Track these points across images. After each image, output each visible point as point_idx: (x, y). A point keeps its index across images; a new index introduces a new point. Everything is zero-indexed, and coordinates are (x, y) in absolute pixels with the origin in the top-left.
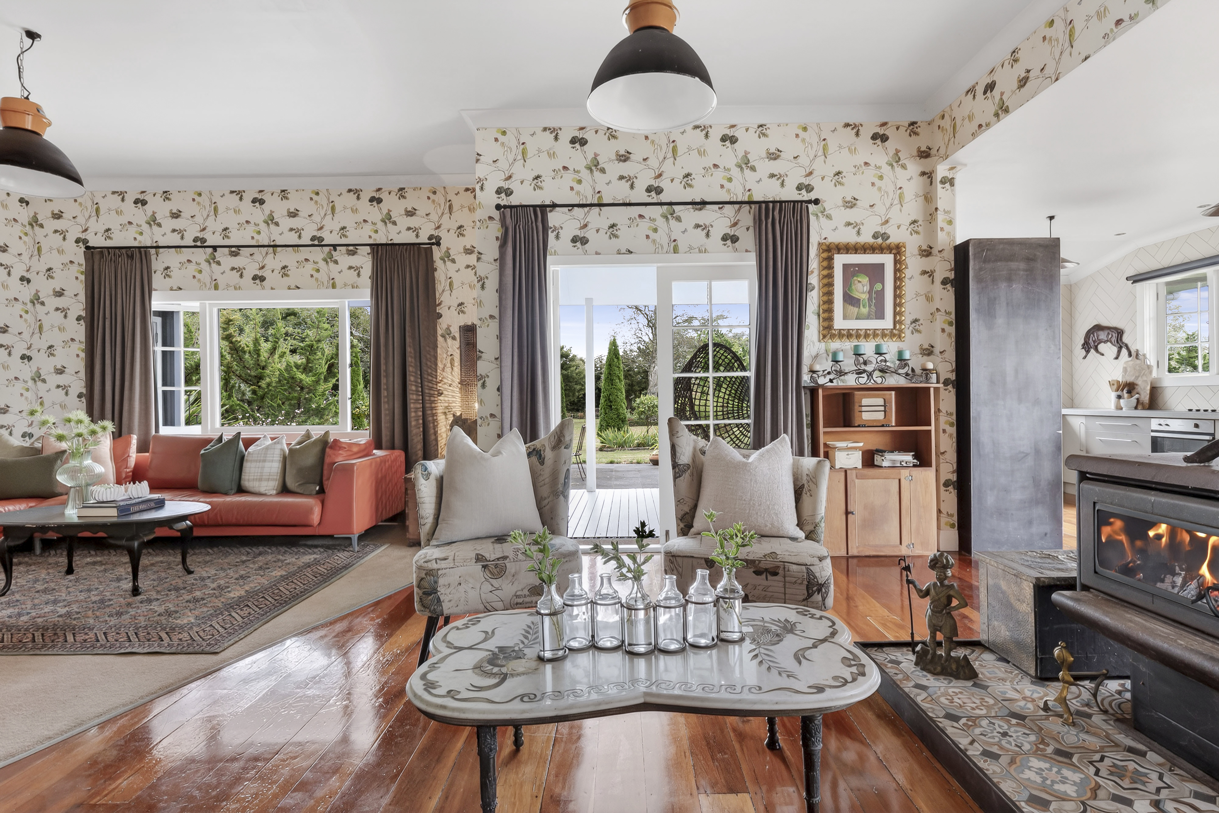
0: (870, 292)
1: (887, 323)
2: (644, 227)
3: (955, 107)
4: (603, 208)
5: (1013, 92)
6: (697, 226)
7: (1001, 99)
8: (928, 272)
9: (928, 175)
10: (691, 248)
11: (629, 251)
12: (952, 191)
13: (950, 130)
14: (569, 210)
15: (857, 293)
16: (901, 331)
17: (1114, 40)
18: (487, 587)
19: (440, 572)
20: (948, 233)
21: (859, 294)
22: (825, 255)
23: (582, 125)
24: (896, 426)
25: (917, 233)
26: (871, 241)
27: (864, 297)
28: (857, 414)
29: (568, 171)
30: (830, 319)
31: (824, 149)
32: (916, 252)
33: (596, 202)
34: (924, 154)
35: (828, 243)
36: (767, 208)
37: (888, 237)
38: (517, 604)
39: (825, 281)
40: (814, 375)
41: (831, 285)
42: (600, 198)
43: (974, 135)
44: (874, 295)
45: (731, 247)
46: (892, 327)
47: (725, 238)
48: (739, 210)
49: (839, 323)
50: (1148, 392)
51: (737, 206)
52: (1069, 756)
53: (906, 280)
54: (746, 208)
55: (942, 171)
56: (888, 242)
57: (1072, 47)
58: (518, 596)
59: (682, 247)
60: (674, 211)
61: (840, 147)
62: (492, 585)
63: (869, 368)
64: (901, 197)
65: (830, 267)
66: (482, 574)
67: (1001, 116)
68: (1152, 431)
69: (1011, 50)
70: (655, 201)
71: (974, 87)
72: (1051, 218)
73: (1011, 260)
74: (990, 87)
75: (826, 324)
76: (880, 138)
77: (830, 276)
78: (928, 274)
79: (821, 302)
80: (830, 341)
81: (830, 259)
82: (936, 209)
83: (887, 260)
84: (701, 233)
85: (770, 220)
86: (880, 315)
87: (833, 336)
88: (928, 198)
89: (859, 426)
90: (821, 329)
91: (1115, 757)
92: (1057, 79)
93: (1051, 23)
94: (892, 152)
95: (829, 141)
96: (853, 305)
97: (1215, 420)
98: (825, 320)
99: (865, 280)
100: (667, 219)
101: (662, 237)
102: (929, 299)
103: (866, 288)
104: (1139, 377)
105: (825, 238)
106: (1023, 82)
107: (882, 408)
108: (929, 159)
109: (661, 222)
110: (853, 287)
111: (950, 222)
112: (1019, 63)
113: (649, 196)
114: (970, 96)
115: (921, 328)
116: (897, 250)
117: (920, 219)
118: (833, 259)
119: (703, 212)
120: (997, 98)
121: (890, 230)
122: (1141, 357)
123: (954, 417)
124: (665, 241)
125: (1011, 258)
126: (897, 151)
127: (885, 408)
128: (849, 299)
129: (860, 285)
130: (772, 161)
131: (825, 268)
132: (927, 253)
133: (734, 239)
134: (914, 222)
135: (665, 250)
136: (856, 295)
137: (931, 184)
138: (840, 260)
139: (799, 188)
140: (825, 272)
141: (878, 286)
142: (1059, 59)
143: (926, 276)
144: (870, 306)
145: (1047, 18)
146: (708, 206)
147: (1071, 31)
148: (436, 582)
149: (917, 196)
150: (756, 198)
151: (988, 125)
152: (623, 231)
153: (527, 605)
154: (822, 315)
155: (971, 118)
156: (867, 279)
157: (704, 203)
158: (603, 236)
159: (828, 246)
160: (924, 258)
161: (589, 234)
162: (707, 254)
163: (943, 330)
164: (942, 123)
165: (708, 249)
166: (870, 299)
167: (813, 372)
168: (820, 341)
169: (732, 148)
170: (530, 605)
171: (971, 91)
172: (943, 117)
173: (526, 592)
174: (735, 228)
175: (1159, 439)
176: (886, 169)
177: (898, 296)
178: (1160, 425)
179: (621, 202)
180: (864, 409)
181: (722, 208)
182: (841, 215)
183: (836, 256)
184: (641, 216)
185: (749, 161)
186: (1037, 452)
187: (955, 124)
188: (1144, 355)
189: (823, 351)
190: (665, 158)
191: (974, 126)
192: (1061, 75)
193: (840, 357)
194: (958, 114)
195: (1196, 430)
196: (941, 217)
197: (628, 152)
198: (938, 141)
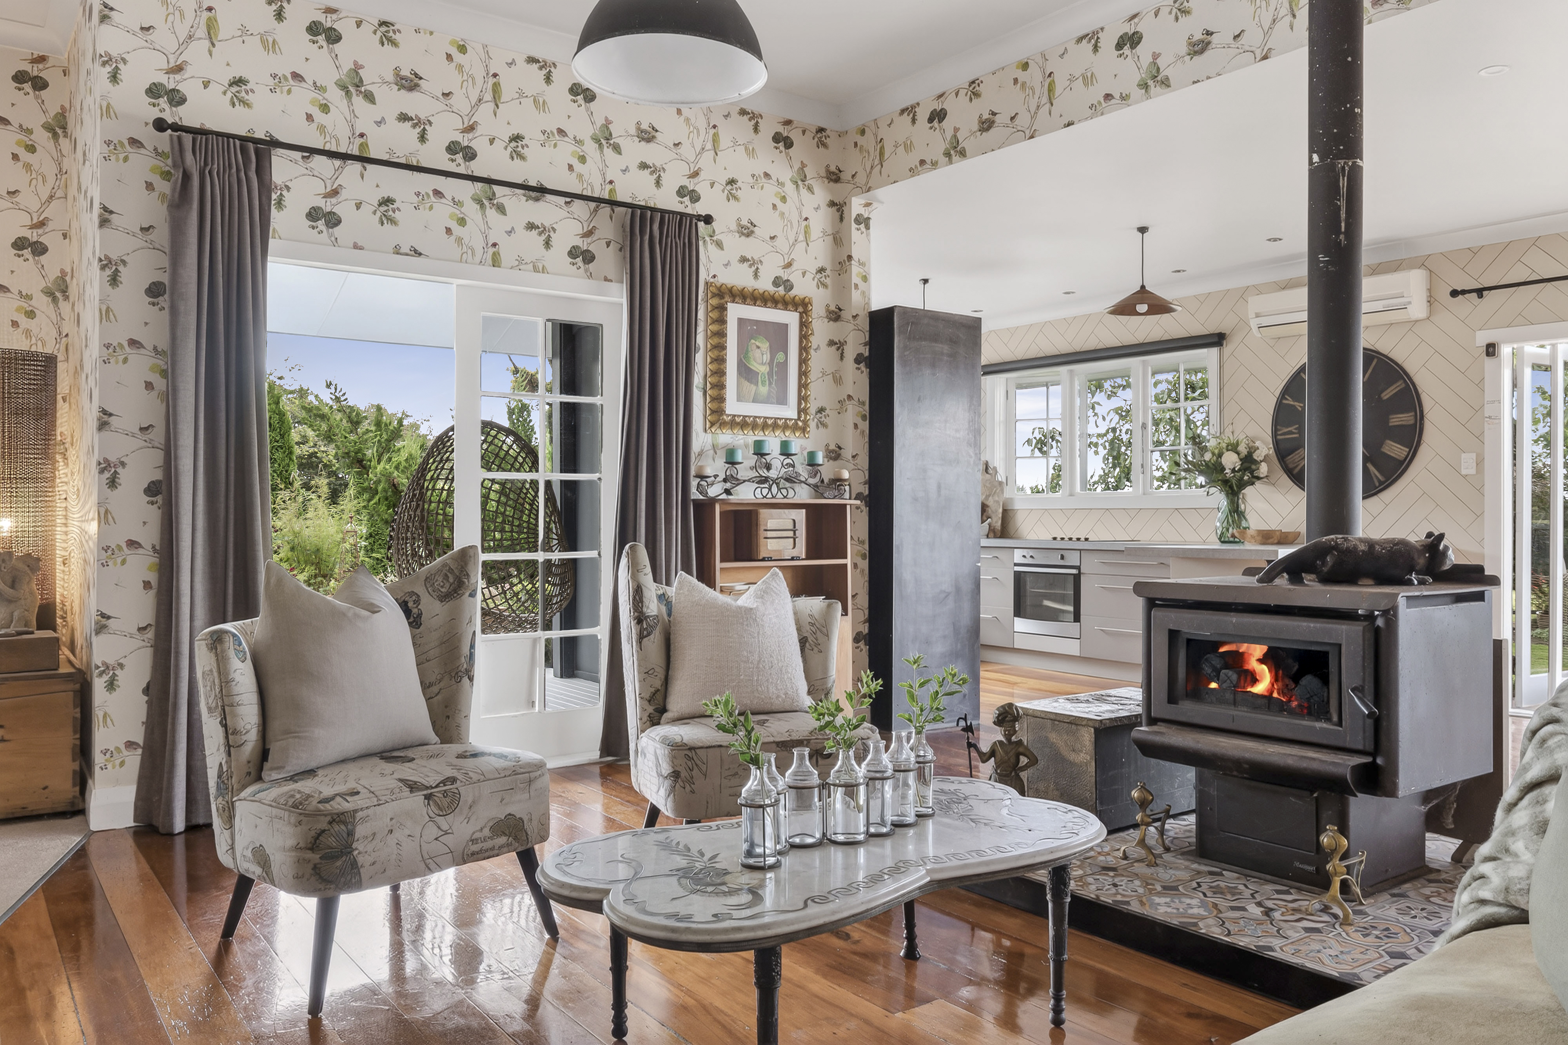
0: (771, 363)
1: (790, 412)
2: (443, 212)
3: (883, 125)
4: (370, 167)
5: (973, 133)
6: (531, 226)
7: (955, 136)
8: (836, 344)
9: (838, 207)
10: (520, 261)
11: (415, 251)
12: (868, 235)
13: (874, 154)
14: (303, 157)
15: (755, 364)
16: (805, 422)
17: (1102, 114)
18: (432, 831)
19: (360, 814)
20: (863, 293)
21: (758, 366)
22: (714, 302)
23: (334, 5)
24: (807, 558)
25: (825, 286)
26: (771, 289)
27: (763, 369)
28: (762, 541)
29: (303, 84)
30: (720, 399)
31: (714, 141)
32: (823, 313)
33: (356, 152)
34: (834, 177)
35: (718, 285)
36: (643, 217)
37: (792, 288)
38: (473, 854)
39: (715, 341)
40: (703, 483)
41: (722, 347)
42: (363, 146)
43: (913, 172)
44: (775, 369)
45: (582, 270)
46: (796, 417)
47: (573, 253)
48: (596, 210)
49: (733, 407)
50: (1000, 515)
51: (593, 205)
52: (1176, 888)
53: (812, 352)
54: (606, 210)
55: (856, 206)
56: (793, 293)
57: (1052, 105)
58: (474, 841)
59: (507, 256)
60: (494, 194)
61: (735, 143)
62: (439, 828)
63: (773, 474)
64: (807, 232)
65: (722, 321)
66: (425, 809)
67: (955, 158)
68: (1016, 565)
69: (972, 78)
70: (461, 170)
71: (913, 107)
72: (926, 281)
73: (936, 341)
74: (938, 116)
75: (714, 406)
76: (783, 141)
77: (722, 334)
78: (838, 345)
79: (709, 373)
80: (719, 431)
81: (722, 309)
82: (850, 257)
83: (791, 318)
84: (535, 239)
85: (647, 237)
86: (782, 400)
87: (723, 425)
88: (838, 240)
89: (763, 560)
90: (708, 412)
91: (1206, 881)
92: (1032, 137)
93: (1025, 66)
94: (797, 166)
95: (721, 130)
96: (749, 380)
97: (1080, 550)
98: (713, 399)
99: (765, 346)
100: (482, 205)
101: (472, 234)
102: (838, 380)
103: (766, 358)
104: (989, 496)
105: (714, 276)
106: (986, 125)
107: (791, 534)
108: (838, 185)
109: (471, 209)
110: (750, 354)
111: (865, 279)
112: (979, 100)
113: (453, 160)
114: (906, 118)
115: (826, 421)
116: (802, 306)
117: (829, 268)
118: (726, 309)
119: (541, 204)
120: (949, 134)
121: (794, 277)
122: (990, 471)
123: (867, 546)
124: (478, 243)
125: (935, 338)
126: (803, 165)
127: (795, 534)
128: (745, 372)
129: (758, 351)
130: (643, 143)
131: (714, 322)
132: (835, 315)
133: (588, 257)
134: (821, 270)
135: (478, 259)
136: (755, 366)
137: (842, 219)
138: (735, 311)
139: (682, 192)
140: (714, 328)
141: (780, 356)
142: (1036, 113)
143: (834, 348)
144: (770, 384)
145: (1022, 57)
146: (549, 197)
147: (1050, 85)
148: (351, 834)
149: (824, 232)
150: (622, 196)
151: (935, 164)
152: (405, 214)
153: (487, 854)
154: (709, 392)
155: (908, 147)
156: (768, 344)
157: (541, 191)
158: (368, 218)
159: (719, 289)
160: (831, 322)
161: (343, 208)
162: (546, 275)
163: (856, 426)
164: (861, 141)
165: (549, 268)
166: (770, 374)
167: (702, 477)
168: (705, 431)
169: (587, 109)
170: (491, 853)
171: (910, 111)
172: (863, 132)
173: (487, 832)
174: (589, 240)
175: (1022, 575)
176: (790, 188)
177: (803, 373)
178: (1024, 556)
179: (403, 161)
180: (770, 534)
181: (569, 203)
182: (736, 245)
183: (730, 306)
184: (437, 193)
185: (611, 134)
186: (958, 590)
187: (882, 148)
188: (995, 469)
189: (709, 446)
190: (480, 100)
191: (913, 159)
192: (1037, 133)
193: (739, 457)
194: (890, 136)
195: (1062, 563)
196: (855, 269)
197: (416, 75)
198: (853, 164)
